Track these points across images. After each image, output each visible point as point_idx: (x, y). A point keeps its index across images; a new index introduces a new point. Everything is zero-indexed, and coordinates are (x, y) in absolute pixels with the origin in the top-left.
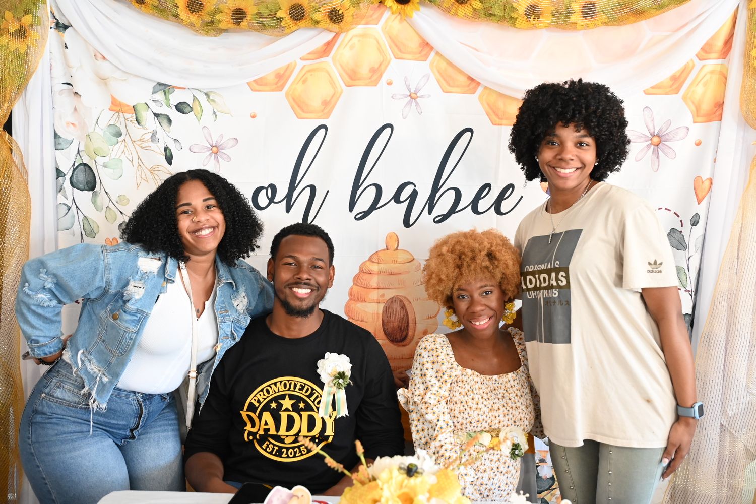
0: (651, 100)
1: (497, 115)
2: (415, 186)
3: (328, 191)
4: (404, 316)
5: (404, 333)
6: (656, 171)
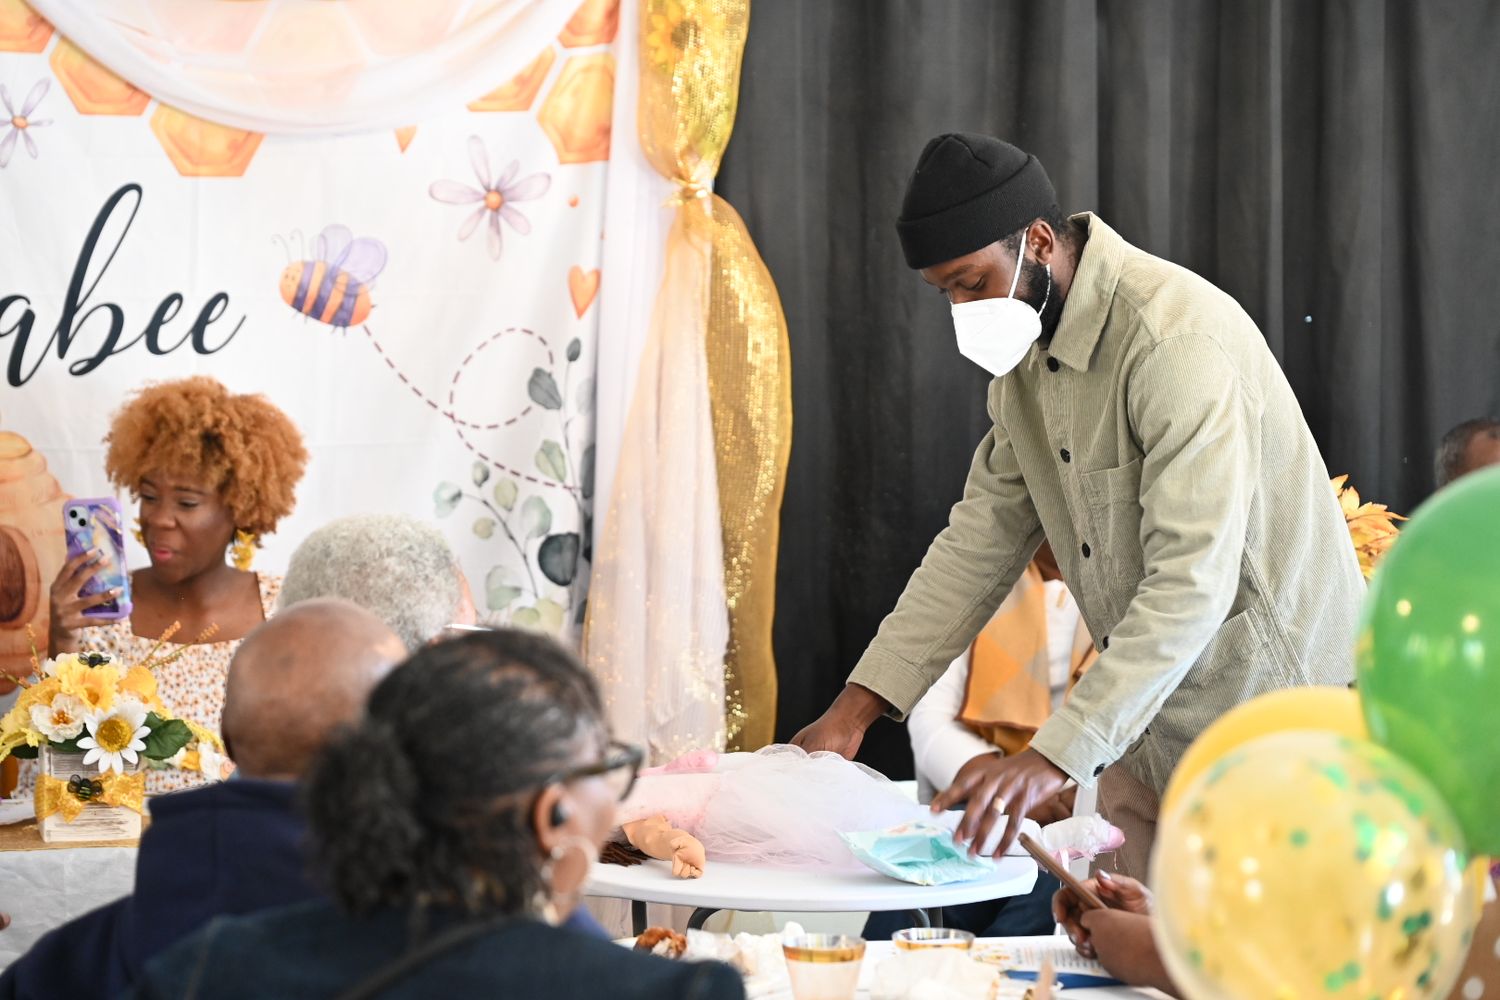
0: (480, 122)
1: (188, 157)
2: (29, 302)
4: (15, 566)
5: (16, 604)
6: (497, 259)
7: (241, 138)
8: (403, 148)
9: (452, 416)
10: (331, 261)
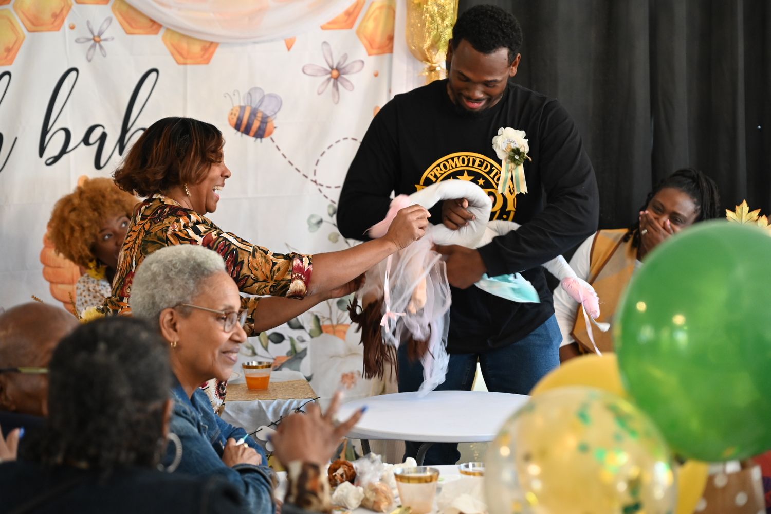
0: (327, 35)
1: (181, 54)
2: (104, 128)
3: (16, 139)
6: (337, 103)
7: (208, 45)
8: (289, 49)
9: (315, 182)
10: (254, 106)
